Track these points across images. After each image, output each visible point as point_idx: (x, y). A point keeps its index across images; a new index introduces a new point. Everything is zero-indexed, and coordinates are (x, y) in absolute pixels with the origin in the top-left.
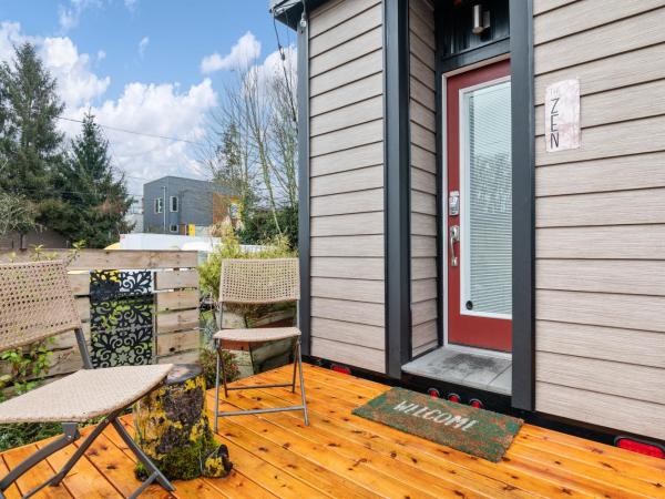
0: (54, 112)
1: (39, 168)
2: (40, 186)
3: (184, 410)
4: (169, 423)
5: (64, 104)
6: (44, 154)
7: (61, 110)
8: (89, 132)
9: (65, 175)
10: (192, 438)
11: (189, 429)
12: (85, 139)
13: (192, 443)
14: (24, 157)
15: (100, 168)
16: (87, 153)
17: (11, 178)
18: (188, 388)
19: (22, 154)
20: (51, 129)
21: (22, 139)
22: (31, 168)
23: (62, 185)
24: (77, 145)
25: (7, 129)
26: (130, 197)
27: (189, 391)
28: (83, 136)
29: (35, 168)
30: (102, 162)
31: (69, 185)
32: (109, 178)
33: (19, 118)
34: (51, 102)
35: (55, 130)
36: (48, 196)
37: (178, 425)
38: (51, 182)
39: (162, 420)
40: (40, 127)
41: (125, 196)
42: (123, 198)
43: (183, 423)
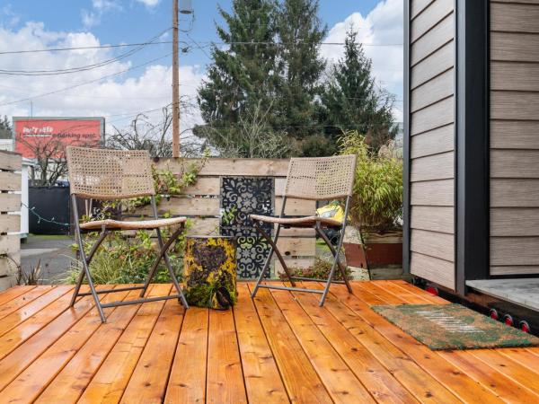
0: (316, 38)
1: (303, 102)
2: (304, 121)
3: (205, 259)
4: (195, 265)
5: (326, 27)
6: (308, 86)
7: (324, 33)
8: (352, 54)
9: (328, 107)
10: (209, 280)
11: (208, 274)
12: (347, 62)
13: (208, 284)
14: (290, 93)
15: (363, 94)
16: (350, 79)
17: (279, 116)
18: (209, 244)
19: (288, 89)
20: (314, 57)
21: (289, 73)
22: (296, 104)
23: (325, 118)
24: (339, 72)
25: (277, 65)
26: (395, 125)
27: (210, 246)
28: (345, 59)
29: (300, 103)
30: (365, 86)
31: (331, 117)
32: (372, 104)
33: (287, 51)
34: (313, 28)
35: (319, 58)
36: (311, 133)
37: (200, 268)
38: (314, 117)
39: (191, 263)
40: (304, 57)
41: (389, 124)
42: (387, 127)
43: (204, 268)
